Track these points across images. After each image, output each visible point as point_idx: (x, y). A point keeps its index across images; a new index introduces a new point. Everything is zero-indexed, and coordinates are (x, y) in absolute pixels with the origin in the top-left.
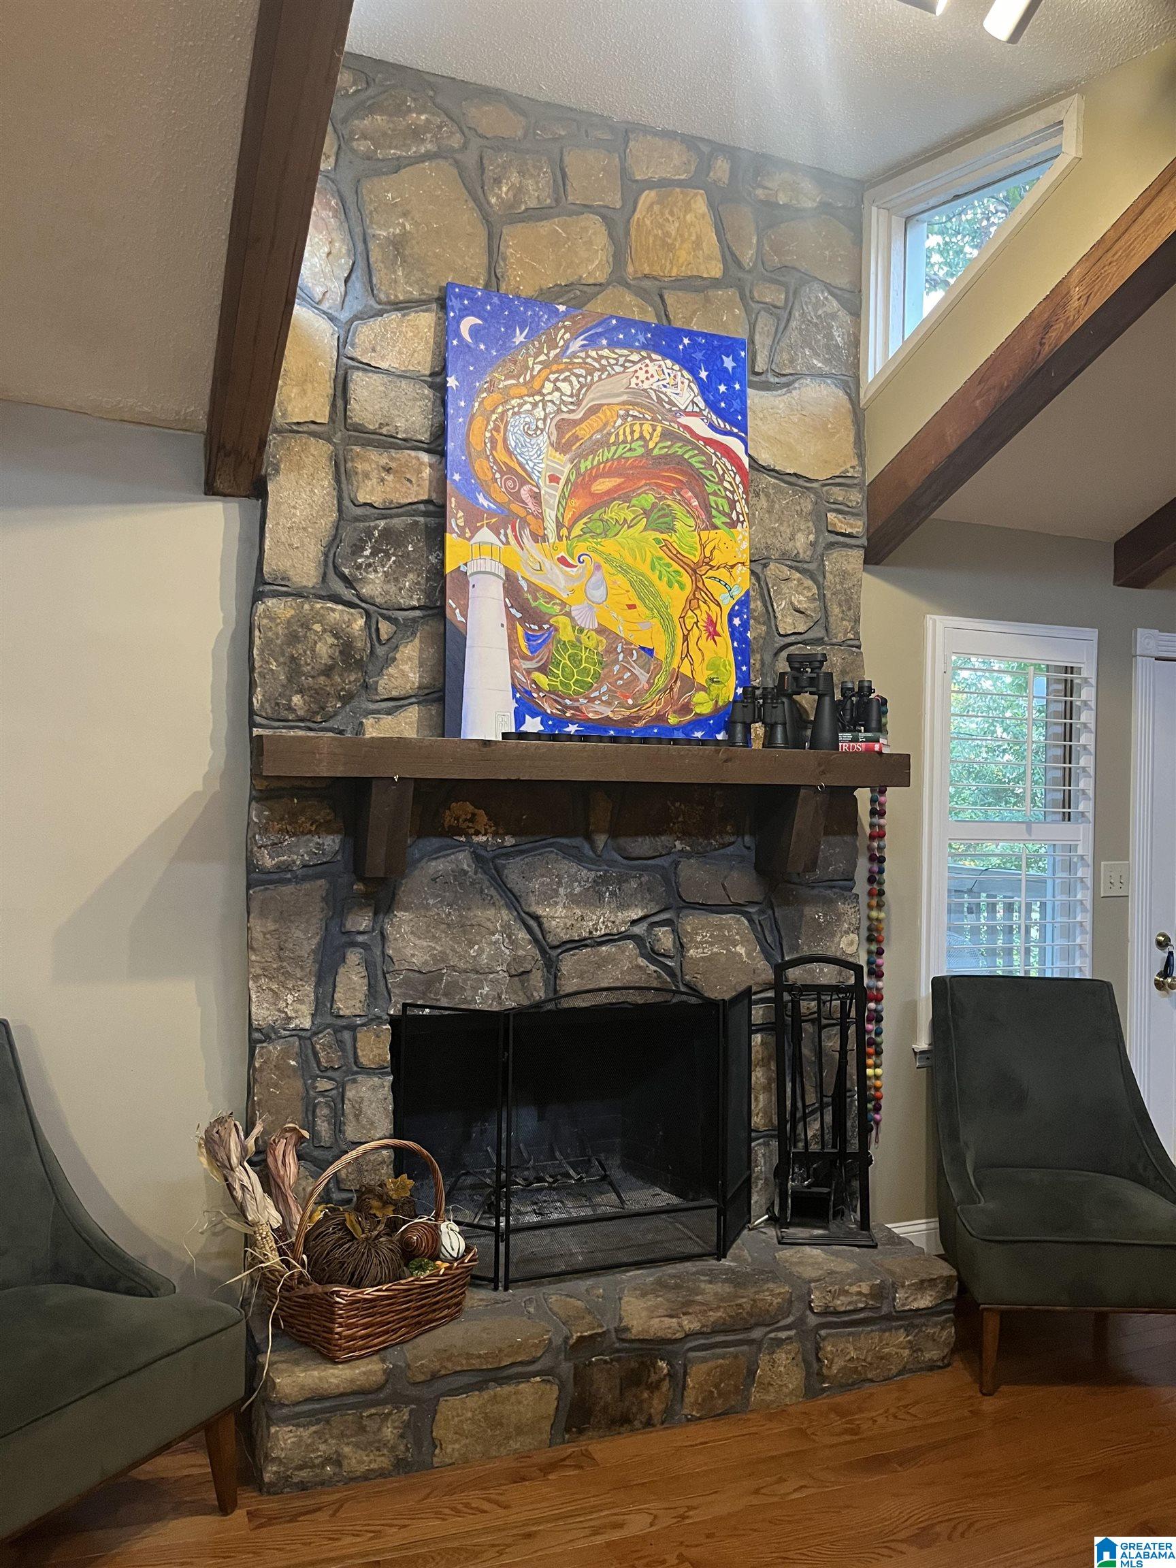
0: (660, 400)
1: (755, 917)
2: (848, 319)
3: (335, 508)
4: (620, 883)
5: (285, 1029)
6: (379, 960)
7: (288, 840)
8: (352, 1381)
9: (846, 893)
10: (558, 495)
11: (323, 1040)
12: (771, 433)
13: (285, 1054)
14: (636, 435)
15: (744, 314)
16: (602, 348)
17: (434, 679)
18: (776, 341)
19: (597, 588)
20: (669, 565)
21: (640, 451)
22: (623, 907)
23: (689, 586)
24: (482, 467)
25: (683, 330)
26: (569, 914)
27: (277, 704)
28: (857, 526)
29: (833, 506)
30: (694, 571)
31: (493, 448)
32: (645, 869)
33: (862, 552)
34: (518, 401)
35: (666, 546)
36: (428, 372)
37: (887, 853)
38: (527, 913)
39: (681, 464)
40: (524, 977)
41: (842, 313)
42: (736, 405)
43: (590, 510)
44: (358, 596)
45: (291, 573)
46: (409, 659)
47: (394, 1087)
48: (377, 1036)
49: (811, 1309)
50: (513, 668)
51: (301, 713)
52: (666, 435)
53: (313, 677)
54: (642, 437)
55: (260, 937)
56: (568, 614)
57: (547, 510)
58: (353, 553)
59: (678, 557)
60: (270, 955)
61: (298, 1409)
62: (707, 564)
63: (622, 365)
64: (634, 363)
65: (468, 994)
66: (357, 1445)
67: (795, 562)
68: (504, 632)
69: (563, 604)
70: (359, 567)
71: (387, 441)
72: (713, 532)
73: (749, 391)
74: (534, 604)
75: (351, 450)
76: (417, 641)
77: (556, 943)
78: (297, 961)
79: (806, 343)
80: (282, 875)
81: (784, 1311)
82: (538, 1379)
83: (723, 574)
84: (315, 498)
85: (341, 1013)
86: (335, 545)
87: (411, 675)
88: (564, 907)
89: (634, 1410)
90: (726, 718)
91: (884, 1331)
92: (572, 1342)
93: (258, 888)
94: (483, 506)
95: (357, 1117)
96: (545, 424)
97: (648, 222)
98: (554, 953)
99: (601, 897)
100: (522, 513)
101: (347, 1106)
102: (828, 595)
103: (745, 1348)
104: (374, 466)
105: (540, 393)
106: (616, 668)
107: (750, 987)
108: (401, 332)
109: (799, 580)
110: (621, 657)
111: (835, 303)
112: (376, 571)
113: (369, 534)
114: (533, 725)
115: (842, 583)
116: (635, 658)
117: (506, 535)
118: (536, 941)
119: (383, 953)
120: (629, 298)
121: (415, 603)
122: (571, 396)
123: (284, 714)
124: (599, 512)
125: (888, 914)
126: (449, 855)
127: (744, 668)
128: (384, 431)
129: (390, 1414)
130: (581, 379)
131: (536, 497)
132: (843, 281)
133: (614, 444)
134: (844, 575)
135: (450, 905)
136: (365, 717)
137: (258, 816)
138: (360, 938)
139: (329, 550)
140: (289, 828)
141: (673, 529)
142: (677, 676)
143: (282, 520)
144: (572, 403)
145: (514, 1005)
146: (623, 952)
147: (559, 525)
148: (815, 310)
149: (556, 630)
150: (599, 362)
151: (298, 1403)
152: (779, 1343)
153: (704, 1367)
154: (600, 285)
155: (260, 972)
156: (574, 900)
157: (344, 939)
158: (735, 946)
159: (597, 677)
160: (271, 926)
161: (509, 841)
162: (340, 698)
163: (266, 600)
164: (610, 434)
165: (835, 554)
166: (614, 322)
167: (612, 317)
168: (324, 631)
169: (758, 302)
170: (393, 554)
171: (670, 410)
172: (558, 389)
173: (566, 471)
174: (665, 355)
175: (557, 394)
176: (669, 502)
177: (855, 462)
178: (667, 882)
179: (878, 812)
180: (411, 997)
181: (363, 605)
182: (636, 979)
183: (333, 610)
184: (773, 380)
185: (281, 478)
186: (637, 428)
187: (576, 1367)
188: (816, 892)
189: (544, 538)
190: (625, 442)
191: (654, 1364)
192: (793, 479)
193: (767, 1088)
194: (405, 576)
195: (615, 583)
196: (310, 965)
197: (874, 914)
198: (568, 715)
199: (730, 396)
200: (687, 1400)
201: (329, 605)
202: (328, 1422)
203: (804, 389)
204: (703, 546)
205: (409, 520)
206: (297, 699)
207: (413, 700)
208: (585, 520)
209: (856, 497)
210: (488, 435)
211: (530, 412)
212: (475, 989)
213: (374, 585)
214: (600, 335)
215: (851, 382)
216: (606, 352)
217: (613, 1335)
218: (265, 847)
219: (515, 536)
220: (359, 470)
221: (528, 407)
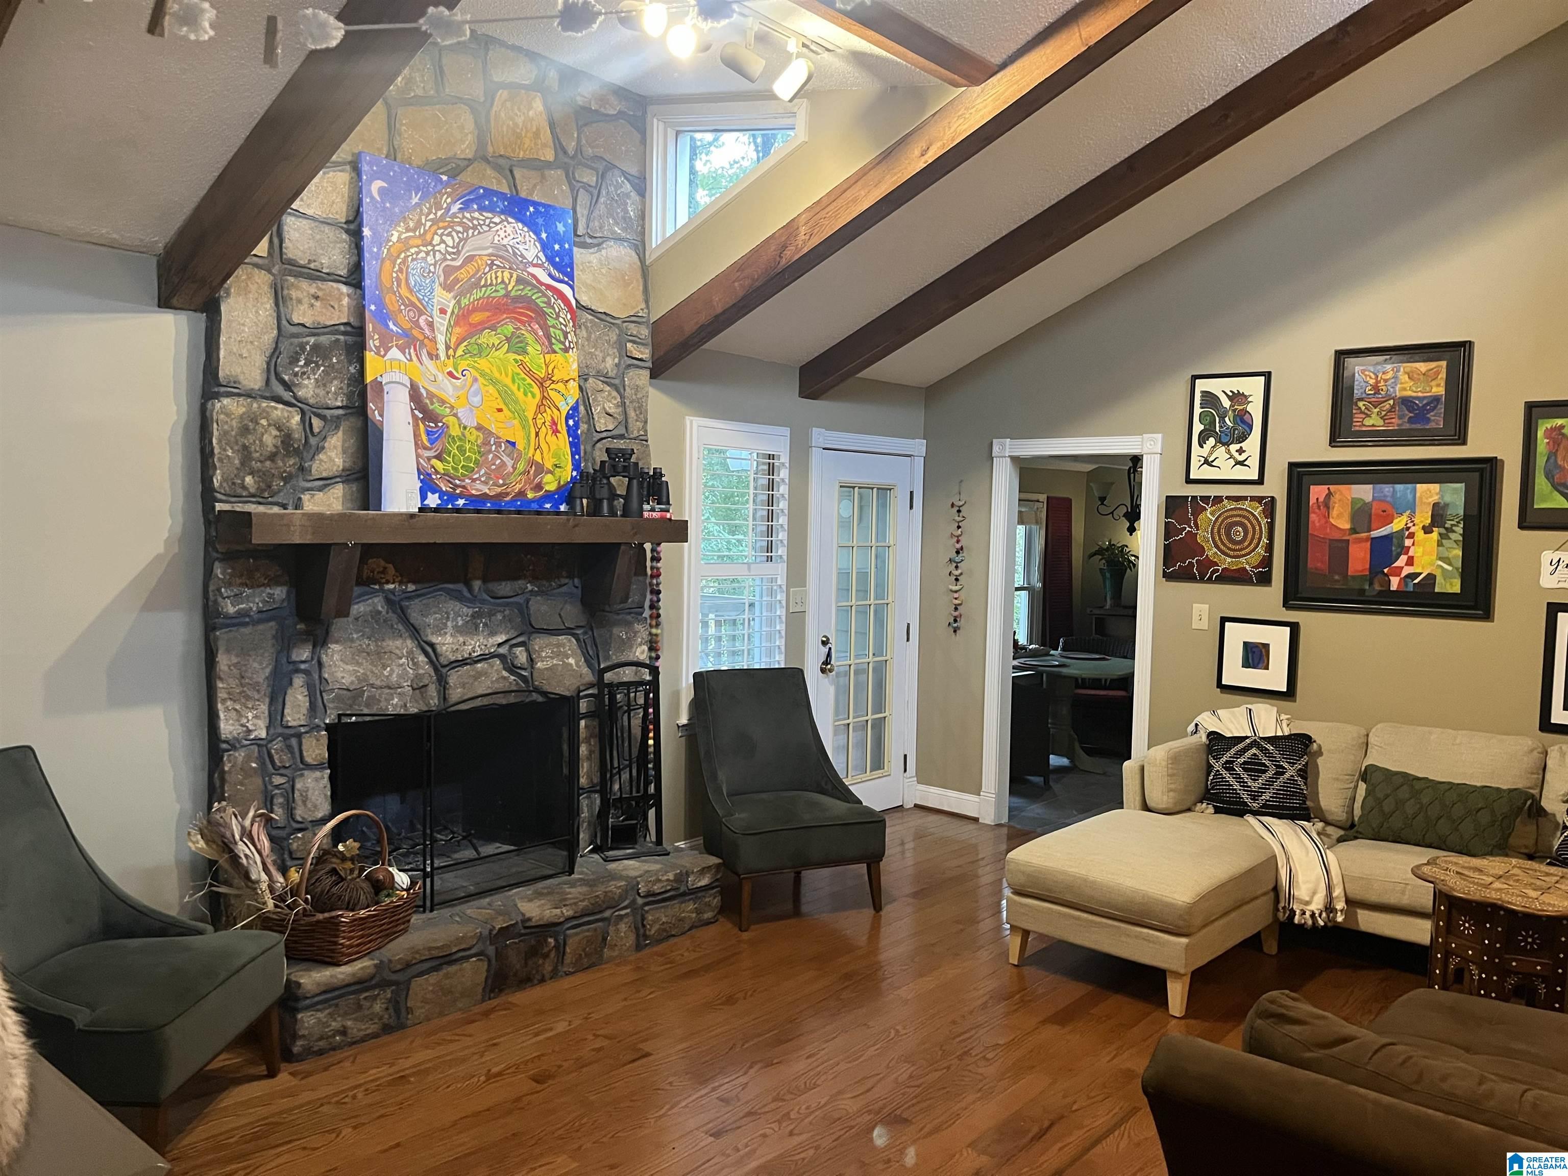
0: (515, 254)
1: (581, 637)
2: (637, 198)
3: (275, 326)
4: (490, 617)
5: (246, 740)
6: (317, 682)
7: (248, 591)
8: (354, 975)
9: (639, 617)
10: (446, 323)
11: (276, 745)
12: (588, 282)
13: (248, 758)
14: (499, 280)
15: (568, 190)
16: (475, 211)
17: (354, 463)
18: (591, 212)
19: (475, 395)
20: (524, 380)
21: (502, 292)
22: (493, 634)
23: (538, 396)
24: (390, 301)
25: (529, 201)
26: (455, 641)
27: (234, 484)
28: (645, 353)
29: (631, 338)
30: (542, 384)
31: (399, 285)
32: (508, 604)
33: (648, 372)
34: (416, 249)
35: (522, 365)
36: (344, 220)
37: (661, 587)
38: (426, 642)
39: (529, 303)
40: (423, 690)
41: (633, 194)
42: (566, 260)
43: (470, 335)
44: (295, 397)
45: (241, 378)
46: (335, 447)
47: (331, 778)
48: (318, 740)
49: (639, 894)
50: (418, 456)
51: (252, 490)
52: (519, 281)
53: (261, 462)
54: (503, 282)
55: (226, 668)
56: (455, 415)
57: (439, 336)
58: (290, 363)
59: (530, 373)
60: (233, 683)
61: (316, 999)
62: (550, 379)
63: (488, 226)
64: (496, 224)
65: (383, 704)
66: (355, 1019)
67: (606, 379)
68: (411, 428)
69: (452, 408)
70: (296, 375)
71: (315, 275)
72: (553, 355)
73: (575, 249)
74: (431, 407)
75: (287, 280)
76: (340, 433)
77: (446, 663)
78: (255, 686)
79: (610, 214)
80: (242, 620)
81: (622, 898)
82: (474, 959)
83: (560, 387)
84: (260, 318)
85: (290, 724)
86: (275, 356)
87: (337, 460)
88: (451, 635)
89: (534, 972)
90: (567, 494)
91: (682, 903)
92: (494, 932)
93: (224, 630)
94: (392, 330)
95: (304, 802)
96: (435, 268)
97: (503, 115)
98: (444, 670)
99: (477, 627)
100: (421, 338)
101: (297, 794)
102: (627, 403)
103: (600, 924)
104: (305, 294)
105: (430, 244)
106: (491, 456)
107: (579, 687)
108: (322, 187)
109: (609, 391)
110: (493, 448)
111: (629, 186)
112: (309, 378)
113: (303, 348)
114: (433, 500)
115: (636, 395)
116: (503, 448)
117: (410, 354)
118: (431, 662)
119: (320, 677)
120: (489, 171)
121: (339, 404)
122: (453, 247)
123: (239, 491)
124: (474, 339)
125: (662, 630)
126: (367, 600)
127: (577, 457)
128: (312, 266)
129: (378, 994)
130: (460, 235)
131: (431, 325)
132: (634, 170)
133: (483, 286)
134: (637, 388)
135: (369, 638)
136: (303, 493)
137: (222, 573)
138: (303, 666)
139: (270, 360)
140: (248, 582)
141: (525, 352)
142: (532, 462)
143: (234, 336)
144: (454, 253)
145: (416, 710)
146: (493, 666)
147: (448, 348)
148: (616, 191)
149: (448, 427)
150: (472, 222)
151: (317, 995)
152: (621, 917)
153: (577, 939)
154: (469, 160)
155: (226, 696)
156: (458, 630)
157: (291, 667)
158: (568, 658)
159: (477, 462)
160: (235, 660)
161: (411, 587)
162: (284, 479)
163: (222, 399)
164: (480, 278)
165: (632, 373)
166: (482, 191)
167: (481, 187)
168: (269, 425)
169: (578, 181)
170: (322, 365)
171: (521, 262)
172: (443, 241)
173: (451, 305)
174: (518, 220)
175: (443, 246)
176: (523, 332)
177: (643, 306)
178: (521, 612)
179: (656, 559)
180: (340, 709)
181: (299, 404)
182: (500, 686)
183: (276, 408)
184: (589, 241)
185: (231, 300)
186: (499, 274)
187: (497, 949)
188: (620, 617)
189: (437, 357)
190: (491, 285)
191: (546, 941)
192: (603, 317)
193: (589, 758)
194: (331, 382)
195: (487, 392)
196: (264, 688)
197: (654, 631)
198: (458, 491)
199: (561, 253)
200: (565, 962)
201: (273, 404)
202: (337, 1005)
203: (609, 250)
204: (547, 366)
205: (333, 338)
206: (249, 480)
207: (338, 480)
208: (465, 344)
209: (645, 332)
210: (395, 275)
211: (424, 259)
212: (387, 700)
213: (308, 389)
214: (472, 201)
215: (640, 246)
216: (476, 215)
217: (520, 925)
218: (228, 597)
219: (417, 355)
220: (294, 297)
221: (422, 255)
